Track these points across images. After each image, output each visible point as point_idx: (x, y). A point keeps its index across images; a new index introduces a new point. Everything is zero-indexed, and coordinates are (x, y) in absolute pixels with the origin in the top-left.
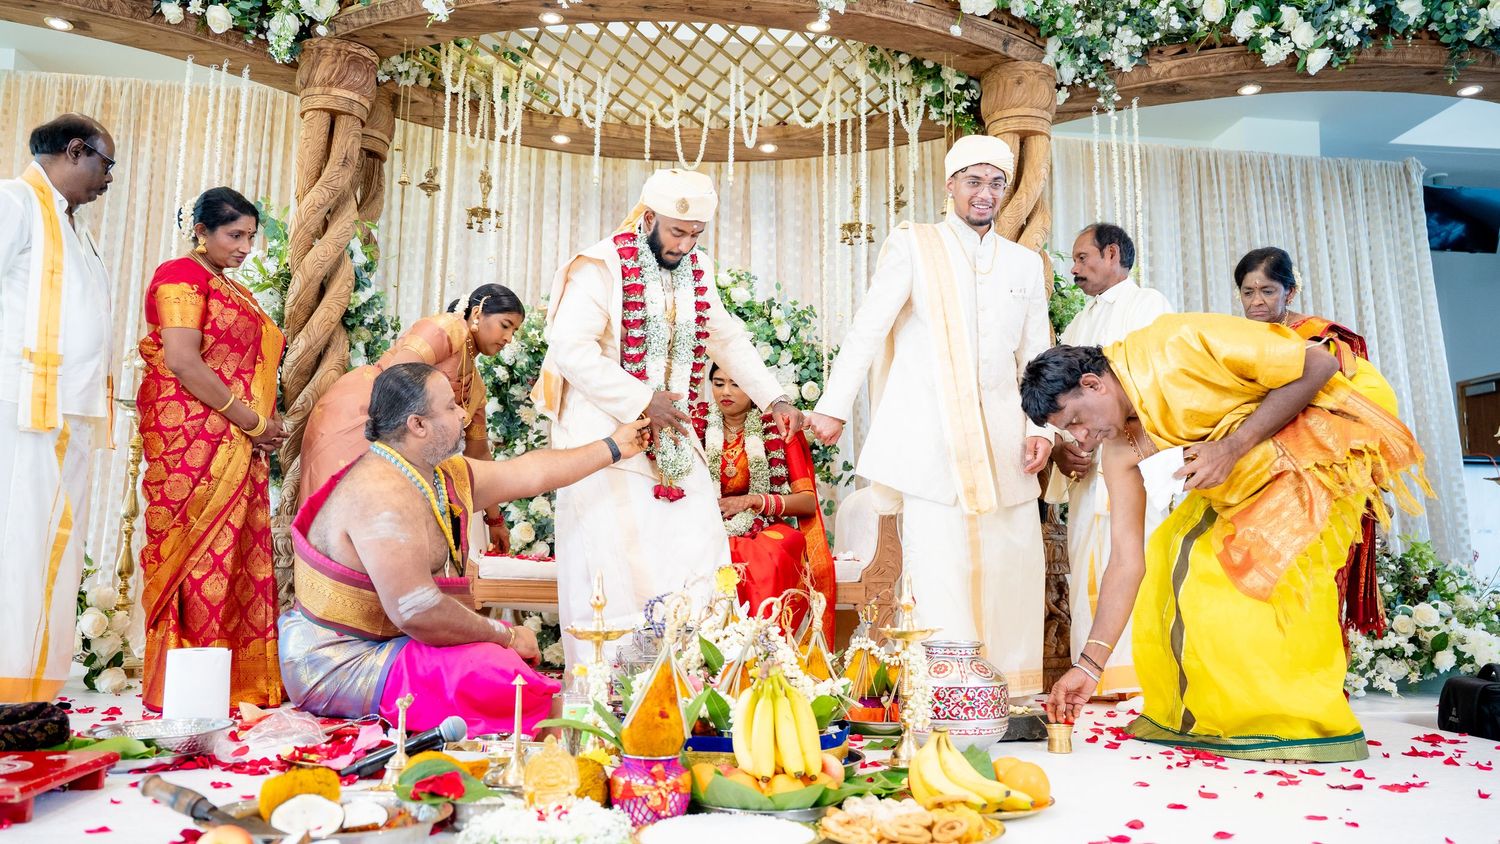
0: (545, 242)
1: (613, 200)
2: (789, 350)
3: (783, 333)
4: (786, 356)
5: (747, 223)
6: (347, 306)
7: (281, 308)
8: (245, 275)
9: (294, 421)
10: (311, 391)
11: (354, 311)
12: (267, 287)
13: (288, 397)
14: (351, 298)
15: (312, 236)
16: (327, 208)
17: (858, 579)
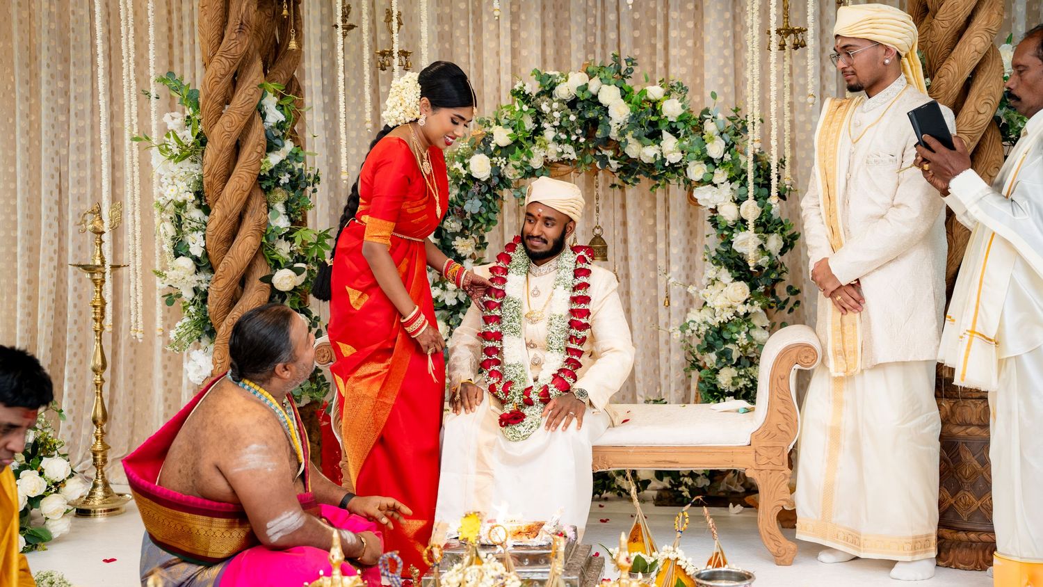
0: (485, 54)
2: (722, 170)
3: (716, 149)
4: (720, 176)
5: (699, 8)
6: (257, 172)
7: (200, 176)
8: (164, 148)
9: (218, 288)
10: (229, 259)
11: (268, 174)
12: (187, 156)
13: (214, 262)
14: (261, 164)
15: (220, 104)
16: (229, 77)
17: (747, 442)
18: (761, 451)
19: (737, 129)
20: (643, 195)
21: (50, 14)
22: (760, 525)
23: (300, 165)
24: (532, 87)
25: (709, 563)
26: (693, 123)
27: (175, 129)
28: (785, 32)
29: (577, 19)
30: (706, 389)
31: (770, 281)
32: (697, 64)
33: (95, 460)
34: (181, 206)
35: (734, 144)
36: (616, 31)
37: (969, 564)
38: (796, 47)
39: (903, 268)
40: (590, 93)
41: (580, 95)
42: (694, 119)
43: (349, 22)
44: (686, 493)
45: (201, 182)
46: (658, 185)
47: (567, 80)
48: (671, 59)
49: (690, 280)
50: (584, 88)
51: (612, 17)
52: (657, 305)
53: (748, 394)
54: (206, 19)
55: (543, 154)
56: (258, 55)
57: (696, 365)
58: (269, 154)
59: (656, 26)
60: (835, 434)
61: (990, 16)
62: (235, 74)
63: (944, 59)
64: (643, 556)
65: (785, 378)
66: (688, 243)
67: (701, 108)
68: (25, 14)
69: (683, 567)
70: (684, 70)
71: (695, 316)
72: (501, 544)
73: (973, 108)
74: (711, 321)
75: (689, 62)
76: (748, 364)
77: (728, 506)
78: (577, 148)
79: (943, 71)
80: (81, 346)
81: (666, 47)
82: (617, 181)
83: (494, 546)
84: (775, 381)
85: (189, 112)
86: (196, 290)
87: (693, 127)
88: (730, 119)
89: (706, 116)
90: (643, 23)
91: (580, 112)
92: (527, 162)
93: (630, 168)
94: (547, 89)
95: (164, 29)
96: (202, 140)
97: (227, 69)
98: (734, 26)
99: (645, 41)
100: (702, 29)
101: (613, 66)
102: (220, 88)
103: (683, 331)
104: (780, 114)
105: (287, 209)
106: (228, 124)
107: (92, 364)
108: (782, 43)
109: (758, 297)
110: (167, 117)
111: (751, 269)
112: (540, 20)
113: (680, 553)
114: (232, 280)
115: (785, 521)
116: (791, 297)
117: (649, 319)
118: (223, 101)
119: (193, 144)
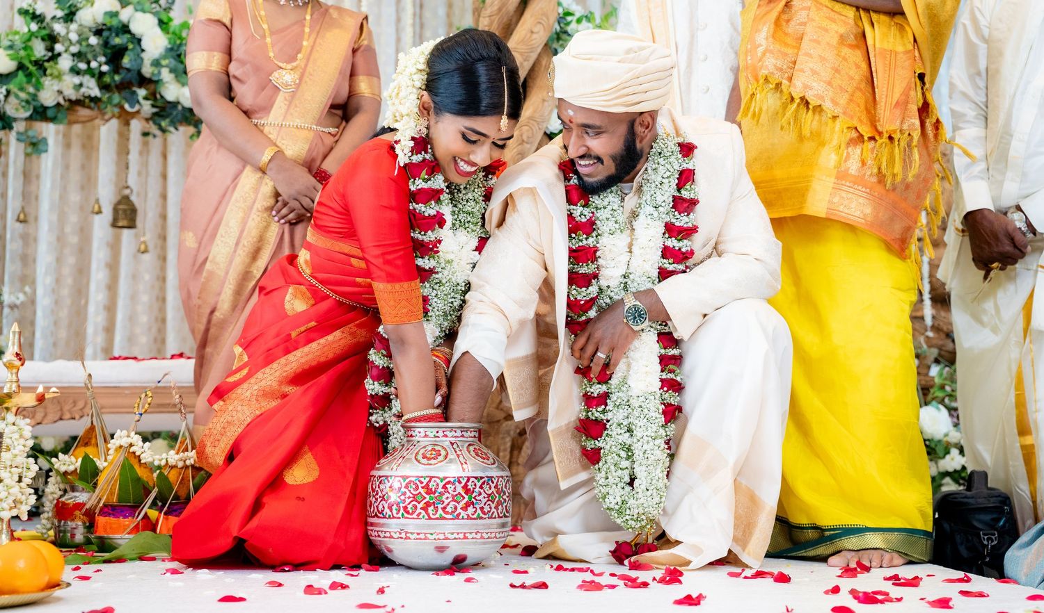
24: (47, 8)
41: (109, 22)
47: (92, 5)
50: (116, 14)
55: (56, 88)
82: (151, 128)
91: (105, 38)
92: (35, 96)
93: (167, 112)
94: (66, 11)
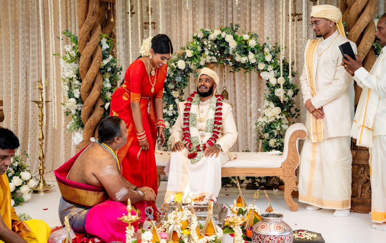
0: (183, 23)
1: (209, 2)
2: (271, 66)
3: (269, 58)
4: (270, 68)
5: (262, 6)
6: (99, 67)
7: (79, 68)
8: (65, 58)
9: (85, 110)
10: (89, 99)
11: (103, 68)
12: (73, 61)
13: (83, 100)
14: (101, 64)
15: (86, 42)
16: (89, 32)
17: (280, 166)
18: (286, 170)
19: (277, 51)
20: (241, 75)
21: (22, 8)
22: (285, 197)
23: (115, 64)
24: (200, 35)
25: (266, 211)
26: (260, 48)
27: (69, 51)
28: (294, 15)
29: (217, 10)
30: (265, 147)
31: (288, 107)
32: (261, 26)
33: (40, 172)
34: (71, 79)
35: (275, 56)
36: (231, 14)
37: (362, 211)
38: (298, 20)
39: (339, 102)
40: (222, 37)
41: (218, 38)
42: (261, 47)
43: (133, 11)
44: (257, 185)
45: (78, 71)
46: (247, 71)
47: (213, 32)
48: (252, 25)
49: (259, 107)
50: (220, 36)
51: (230, 9)
52: (246, 115)
53: (280, 148)
54: (80, 10)
55: (204, 60)
56: (99, 24)
57: (261, 138)
58: (103, 60)
59: (246, 13)
60: (313, 163)
61: (371, 9)
62: (91, 31)
63: (354, 25)
64: (242, 208)
65: (294, 143)
66: (258, 93)
67: (263, 43)
68: (13, 9)
69: (257, 212)
70: (257, 29)
71: (261, 120)
72: (190, 204)
73: (364, 43)
74: (266, 122)
75: (259, 26)
76: (280, 137)
77: (273, 190)
78: (217, 58)
79: (353, 29)
80: (34, 131)
81: (250, 20)
82: (232, 70)
83: (187, 204)
84: (290, 144)
85: (74, 45)
86: (77, 110)
87: (260, 50)
88: (274, 47)
89: (265, 46)
90: (242, 12)
91: (218, 44)
92: (199, 63)
93: (237, 65)
94: (206, 36)
95: (65, 14)
96: (79, 55)
97: (88, 29)
98: (275, 12)
99: (242, 18)
100: (264, 14)
101: (230, 27)
102: (85, 36)
103: (256, 125)
104: (293, 45)
105: (110, 80)
106: (88, 49)
107: (39, 137)
108: (293, 19)
109: (284, 112)
110: (66, 47)
111: (282, 102)
112: (203, 10)
113: (256, 207)
114: (90, 106)
115: (294, 195)
116: (296, 113)
117: (244, 121)
118: (87, 40)
119: (75, 56)
